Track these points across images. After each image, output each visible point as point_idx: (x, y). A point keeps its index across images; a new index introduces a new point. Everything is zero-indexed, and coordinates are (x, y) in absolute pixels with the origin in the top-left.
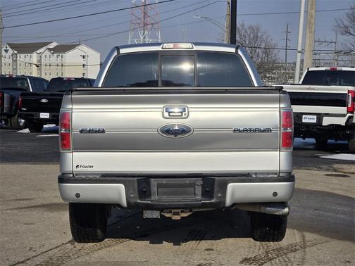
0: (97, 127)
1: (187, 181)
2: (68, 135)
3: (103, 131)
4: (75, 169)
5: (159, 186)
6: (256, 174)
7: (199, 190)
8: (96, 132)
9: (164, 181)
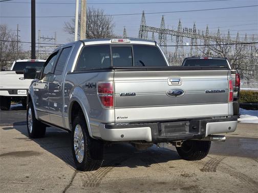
0: (131, 92)
1: (181, 123)
2: (113, 97)
3: (135, 95)
4: (116, 120)
5: (166, 127)
6: (214, 117)
7: (187, 129)
8: (130, 95)
9: (169, 124)
